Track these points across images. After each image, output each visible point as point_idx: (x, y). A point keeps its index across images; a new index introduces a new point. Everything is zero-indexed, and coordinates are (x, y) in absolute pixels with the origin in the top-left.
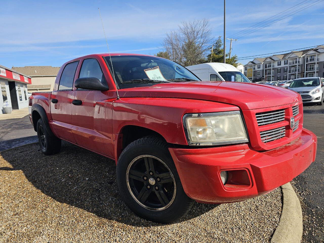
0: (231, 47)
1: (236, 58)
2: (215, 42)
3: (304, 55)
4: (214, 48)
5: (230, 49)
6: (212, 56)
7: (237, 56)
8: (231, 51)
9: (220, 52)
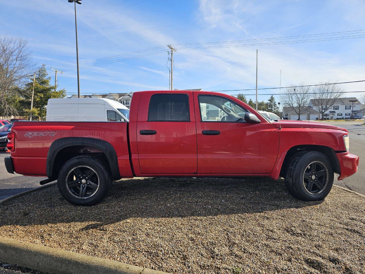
0: (56, 78)
1: (65, 92)
2: (38, 70)
3: (120, 98)
4: (37, 76)
5: (55, 81)
6: (34, 85)
7: (65, 91)
8: (56, 83)
9: (43, 83)
